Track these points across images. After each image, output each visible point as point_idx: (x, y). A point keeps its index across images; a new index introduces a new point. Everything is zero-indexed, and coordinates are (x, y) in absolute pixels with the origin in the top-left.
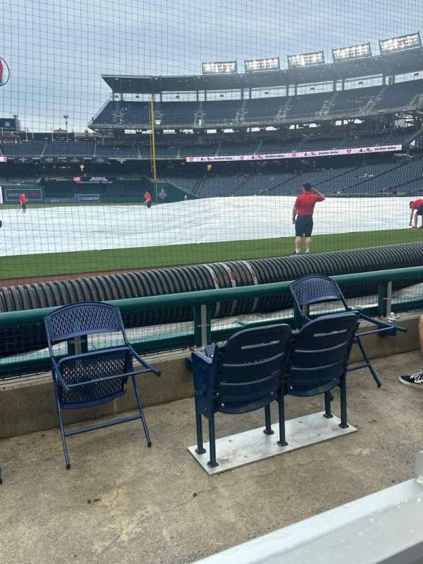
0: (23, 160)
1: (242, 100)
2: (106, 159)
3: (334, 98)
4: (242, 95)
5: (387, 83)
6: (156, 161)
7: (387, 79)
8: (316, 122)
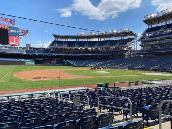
0: (31, 54)
1: (87, 42)
2: (52, 55)
3: (109, 42)
4: (87, 40)
5: (122, 39)
6: (65, 56)
7: (122, 37)
8: (105, 48)
